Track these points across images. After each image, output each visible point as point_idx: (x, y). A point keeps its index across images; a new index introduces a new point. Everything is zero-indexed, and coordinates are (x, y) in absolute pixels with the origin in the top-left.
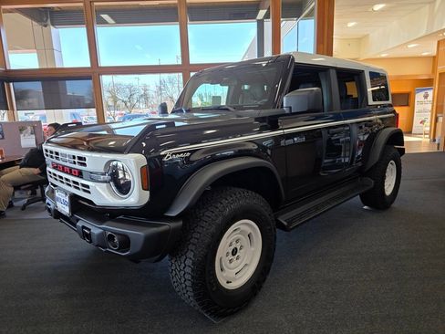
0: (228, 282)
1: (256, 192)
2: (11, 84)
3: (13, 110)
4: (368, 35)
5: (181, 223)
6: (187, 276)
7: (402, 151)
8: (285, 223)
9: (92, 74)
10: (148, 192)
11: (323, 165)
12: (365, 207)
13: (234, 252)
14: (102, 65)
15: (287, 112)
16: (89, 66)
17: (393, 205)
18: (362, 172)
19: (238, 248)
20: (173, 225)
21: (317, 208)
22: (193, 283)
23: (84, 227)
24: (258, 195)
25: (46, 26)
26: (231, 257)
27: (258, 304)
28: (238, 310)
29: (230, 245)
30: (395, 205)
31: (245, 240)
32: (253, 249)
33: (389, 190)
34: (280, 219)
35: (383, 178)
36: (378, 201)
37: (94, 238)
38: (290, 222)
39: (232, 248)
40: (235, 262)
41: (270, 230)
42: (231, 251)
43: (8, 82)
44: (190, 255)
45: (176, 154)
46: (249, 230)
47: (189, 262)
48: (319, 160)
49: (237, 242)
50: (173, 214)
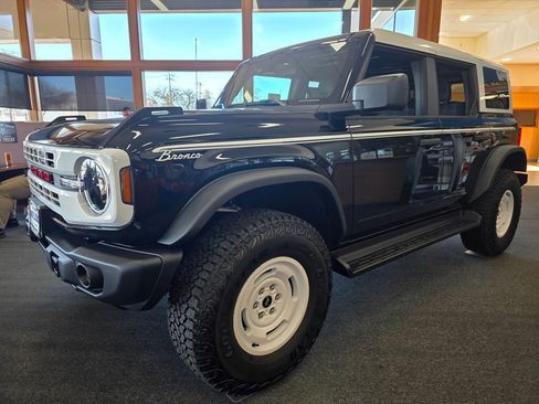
0: (254, 345)
1: (303, 218)
2: (36, 78)
3: (37, 110)
4: (486, 33)
5: (179, 256)
6: (188, 334)
7: (524, 179)
8: (347, 266)
9: (133, 69)
10: (132, 207)
11: (413, 192)
12: (468, 252)
13: (267, 302)
14: (145, 58)
15: (358, 108)
16: (129, 58)
17: (506, 251)
18: (465, 204)
19: (273, 297)
20: (167, 257)
21: (397, 248)
22: (195, 345)
23: (52, 254)
24: (305, 223)
25: (83, 10)
26: (260, 309)
27: (299, 378)
28: (266, 387)
29: (261, 292)
30: (510, 251)
31: (284, 287)
32: (295, 299)
33: (502, 231)
34: (339, 260)
35: (495, 213)
36: (486, 245)
37: (62, 269)
38: (354, 265)
39: (263, 296)
40: (267, 317)
41: (322, 273)
42: (261, 301)
43: (33, 75)
44: (194, 303)
45: (178, 153)
46: (290, 273)
47: (191, 314)
48: (408, 185)
49: (272, 287)
50: (169, 242)
